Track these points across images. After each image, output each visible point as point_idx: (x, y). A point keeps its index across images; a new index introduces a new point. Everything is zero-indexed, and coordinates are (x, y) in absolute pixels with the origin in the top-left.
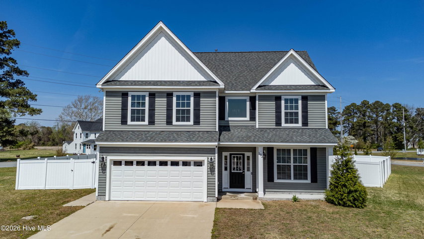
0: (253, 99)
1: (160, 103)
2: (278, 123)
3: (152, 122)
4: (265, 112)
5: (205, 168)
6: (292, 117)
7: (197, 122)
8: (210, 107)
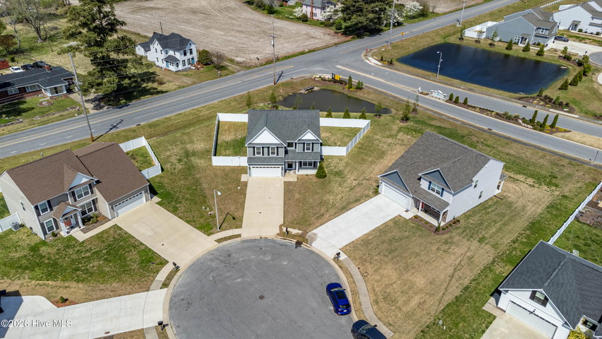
0: (296, 143)
1: (266, 150)
2: (304, 150)
3: (263, 155)
4: (299, 148)
5: (280, 169)
6: (308, 149)
7: (277, 155)
8: (282, 151)
